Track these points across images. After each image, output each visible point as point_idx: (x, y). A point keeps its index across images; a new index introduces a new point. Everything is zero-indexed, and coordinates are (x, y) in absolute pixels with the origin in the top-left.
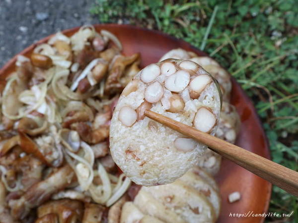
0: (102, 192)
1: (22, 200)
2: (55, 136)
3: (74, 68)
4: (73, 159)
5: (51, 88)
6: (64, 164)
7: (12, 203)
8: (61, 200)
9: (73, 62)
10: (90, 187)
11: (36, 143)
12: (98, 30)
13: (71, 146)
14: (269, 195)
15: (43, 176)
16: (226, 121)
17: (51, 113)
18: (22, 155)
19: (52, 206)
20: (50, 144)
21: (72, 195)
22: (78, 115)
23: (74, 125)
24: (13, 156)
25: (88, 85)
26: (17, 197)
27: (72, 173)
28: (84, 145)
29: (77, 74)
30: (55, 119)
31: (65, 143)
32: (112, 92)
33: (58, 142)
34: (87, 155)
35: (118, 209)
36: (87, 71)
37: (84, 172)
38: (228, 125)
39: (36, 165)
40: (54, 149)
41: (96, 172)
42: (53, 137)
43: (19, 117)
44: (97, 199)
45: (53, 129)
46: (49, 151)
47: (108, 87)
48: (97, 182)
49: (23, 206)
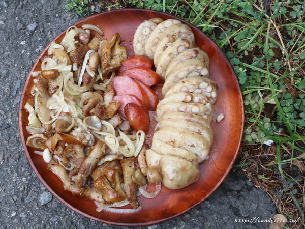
0: (128, 149)
1: (79, 175)
2: (83, 125)
3: (75, 68)
4: (100, 135)
5: (66, 90)
6: (96, 141)
7: (73, 178)
8: (103, 164)
9: (72, 64)
10: (119, 149)
11: (72, 135)
12: (79, 27)
13: (96, 127)
14: (243, 109)
15: (86, 156)
16: (197, 65)
17: (73, 109)
18: (66, 145)
19: (100, 170)
20: (82, 132)
21: (109, 158)
22: (91, 101)
23: (92, 111)
24: (60, 148)
25: (90, 78)
26: (76, 174)
27: (104, 145)
28: (104, 122)
29: (79, 71)
30: (77, 112)
31: (91, 127)
32: (108, 73)
33: (86, 129)
34: (108, 128)
35: (143, 156)
36: (85, 66)
37: (111, 140)
38: (200, 68)
39: (78, 149)
40: (86, 135)
41: (119, 138)
42: (81, 126)
43: (53, 121)
44: (126, 155)
45: (79, 121)
46: (82, 137)
47: (104, 71)
48: (122, 144)
49: (82, 178)
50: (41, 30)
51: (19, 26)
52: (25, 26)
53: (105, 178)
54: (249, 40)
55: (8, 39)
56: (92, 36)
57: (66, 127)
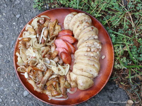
0: (62, 72)
1: (41, 84)
2: (42, 62)
3: (38, 36)
4: (49, 67)
5: (34, 46)
6: (48, 69)
7: (38, 86)
8: (51, 79)
9: (36, 34)
10: (58, 72)
11: (37, 67)
13: (47, 63)
15: (43, 76)
16: (93, 34)
17: (37, 55)
18: (34, 71)
19: (50, 82)
20: (41, 65)
21: (54, 76)
22: (45, 51)
23: (46, 56)
24: (32, 72)
25: (45, 40)
26: (39, 84)
27: (51, 71)
28: (51, 60)
29: (39, 37)
30: (39, 56)
31: (45, 63)
32: (53, 38)
33: (43, 64)
34: (53, 63)
35: (69, 75)
36: (42, 35)
37: (54, 69)
38: (94, 35)
39: (40, 73)
40: (43, 67)
41: (58, 67)
43: (28, 60)
44: (61, 75)
45: (40, 60)
46: (42, 68)
47: (51, 37)
48: (59, 70)
49: (42, 86)
50: (22, 17)
51: (12, 16)
52: (15, 16)
53: (52, 86)
54: (117, 21)
55: (8, 22)
56: (45, 20)
57: (34, 64)
